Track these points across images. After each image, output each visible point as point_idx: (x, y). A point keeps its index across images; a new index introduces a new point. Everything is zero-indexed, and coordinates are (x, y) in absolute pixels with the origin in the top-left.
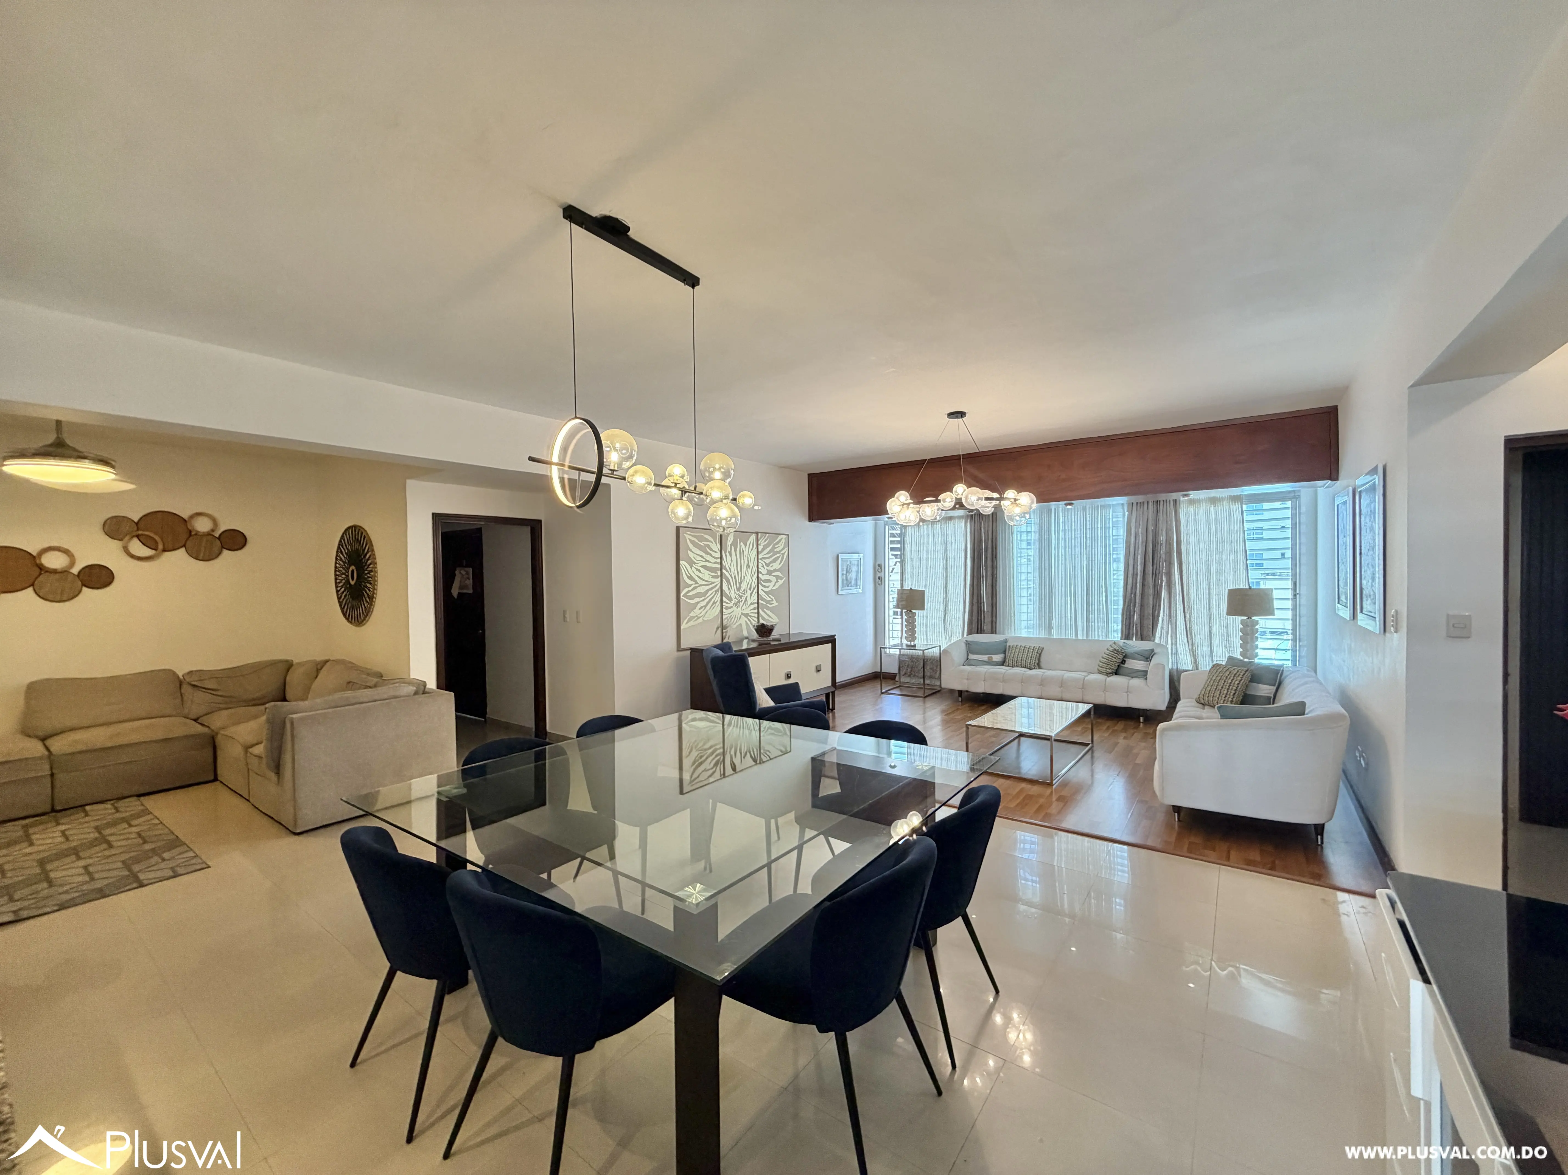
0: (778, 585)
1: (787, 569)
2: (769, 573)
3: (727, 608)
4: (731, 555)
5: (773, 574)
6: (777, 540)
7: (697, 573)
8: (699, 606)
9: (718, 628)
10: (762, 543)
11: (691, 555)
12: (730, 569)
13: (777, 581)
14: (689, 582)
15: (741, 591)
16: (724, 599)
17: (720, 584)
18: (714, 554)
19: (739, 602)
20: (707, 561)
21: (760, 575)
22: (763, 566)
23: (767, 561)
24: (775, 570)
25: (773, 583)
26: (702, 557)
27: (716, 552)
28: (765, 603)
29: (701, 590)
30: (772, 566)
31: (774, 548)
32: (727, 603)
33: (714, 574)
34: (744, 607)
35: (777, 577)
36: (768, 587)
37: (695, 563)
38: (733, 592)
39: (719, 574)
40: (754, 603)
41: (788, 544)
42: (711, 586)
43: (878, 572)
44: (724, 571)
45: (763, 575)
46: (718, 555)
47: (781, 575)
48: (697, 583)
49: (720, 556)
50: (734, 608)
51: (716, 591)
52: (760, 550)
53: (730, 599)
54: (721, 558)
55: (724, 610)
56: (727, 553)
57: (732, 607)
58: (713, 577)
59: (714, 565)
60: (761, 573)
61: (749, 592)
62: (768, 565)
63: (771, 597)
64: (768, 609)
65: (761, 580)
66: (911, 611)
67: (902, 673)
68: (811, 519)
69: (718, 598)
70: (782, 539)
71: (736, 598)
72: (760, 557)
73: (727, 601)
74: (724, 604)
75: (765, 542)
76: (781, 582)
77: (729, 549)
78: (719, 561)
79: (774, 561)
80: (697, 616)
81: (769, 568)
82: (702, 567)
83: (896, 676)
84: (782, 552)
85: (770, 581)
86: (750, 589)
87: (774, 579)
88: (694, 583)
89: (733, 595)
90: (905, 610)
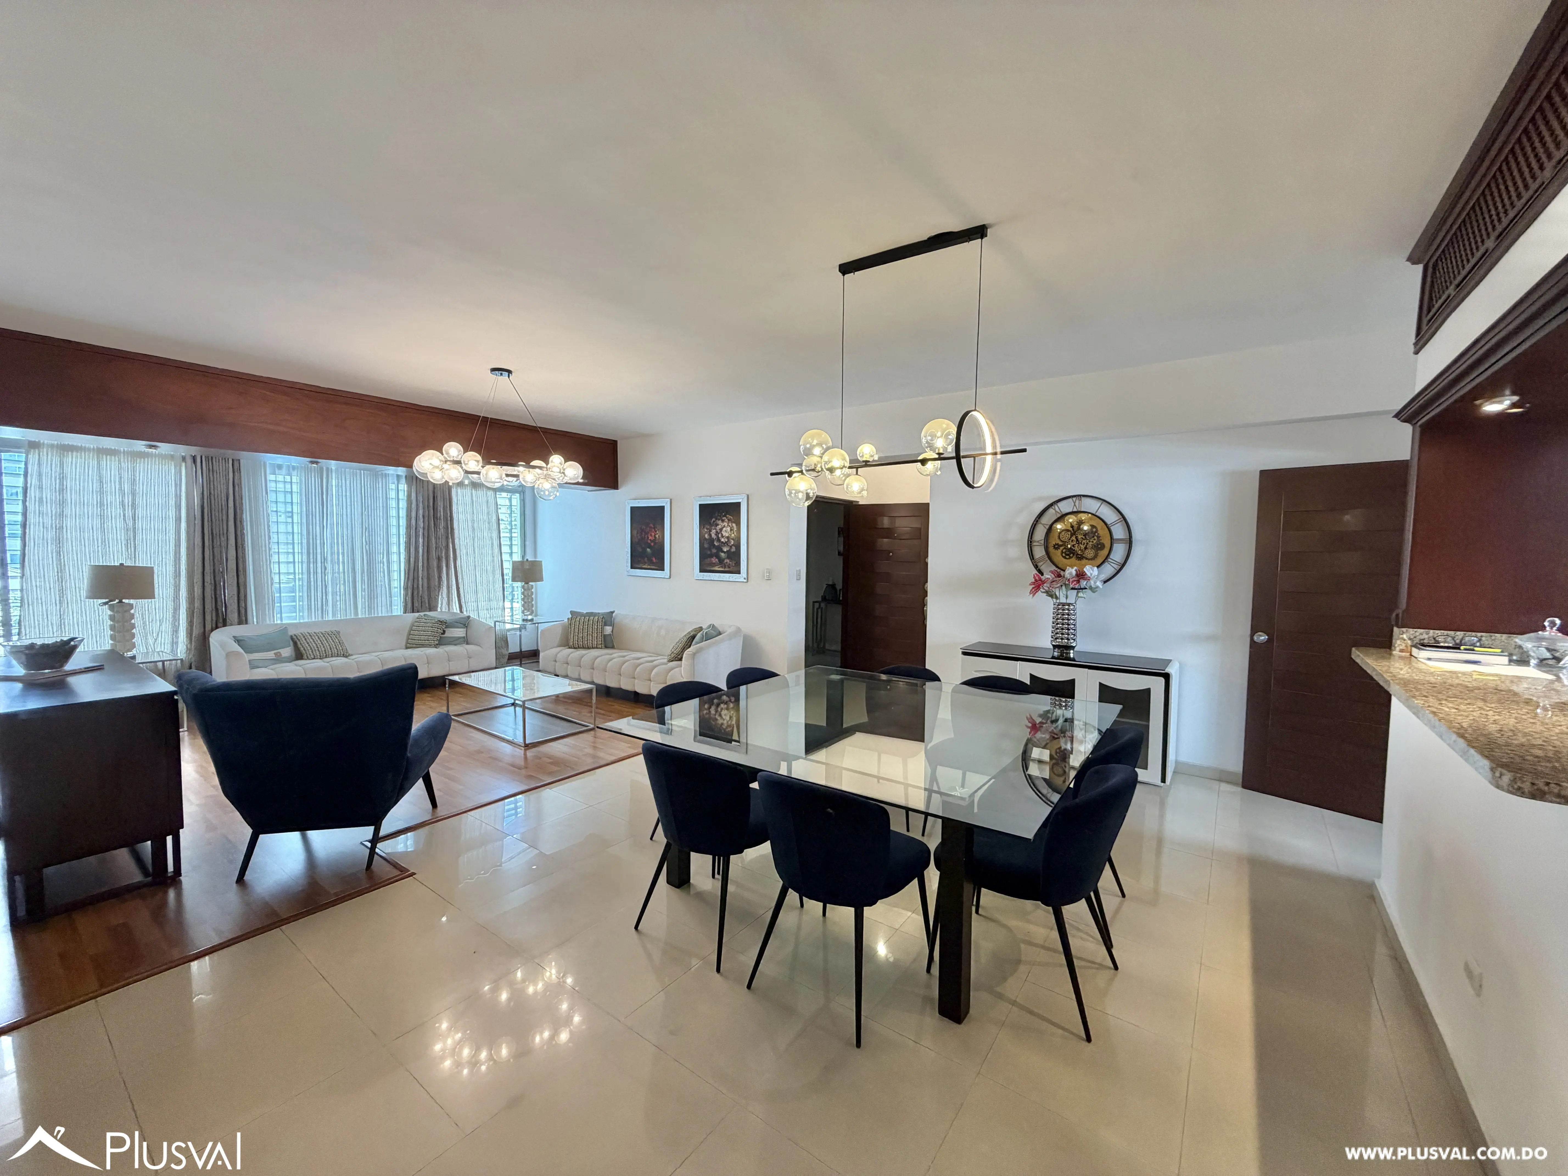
66: (121, 602)
90: (104, 601)
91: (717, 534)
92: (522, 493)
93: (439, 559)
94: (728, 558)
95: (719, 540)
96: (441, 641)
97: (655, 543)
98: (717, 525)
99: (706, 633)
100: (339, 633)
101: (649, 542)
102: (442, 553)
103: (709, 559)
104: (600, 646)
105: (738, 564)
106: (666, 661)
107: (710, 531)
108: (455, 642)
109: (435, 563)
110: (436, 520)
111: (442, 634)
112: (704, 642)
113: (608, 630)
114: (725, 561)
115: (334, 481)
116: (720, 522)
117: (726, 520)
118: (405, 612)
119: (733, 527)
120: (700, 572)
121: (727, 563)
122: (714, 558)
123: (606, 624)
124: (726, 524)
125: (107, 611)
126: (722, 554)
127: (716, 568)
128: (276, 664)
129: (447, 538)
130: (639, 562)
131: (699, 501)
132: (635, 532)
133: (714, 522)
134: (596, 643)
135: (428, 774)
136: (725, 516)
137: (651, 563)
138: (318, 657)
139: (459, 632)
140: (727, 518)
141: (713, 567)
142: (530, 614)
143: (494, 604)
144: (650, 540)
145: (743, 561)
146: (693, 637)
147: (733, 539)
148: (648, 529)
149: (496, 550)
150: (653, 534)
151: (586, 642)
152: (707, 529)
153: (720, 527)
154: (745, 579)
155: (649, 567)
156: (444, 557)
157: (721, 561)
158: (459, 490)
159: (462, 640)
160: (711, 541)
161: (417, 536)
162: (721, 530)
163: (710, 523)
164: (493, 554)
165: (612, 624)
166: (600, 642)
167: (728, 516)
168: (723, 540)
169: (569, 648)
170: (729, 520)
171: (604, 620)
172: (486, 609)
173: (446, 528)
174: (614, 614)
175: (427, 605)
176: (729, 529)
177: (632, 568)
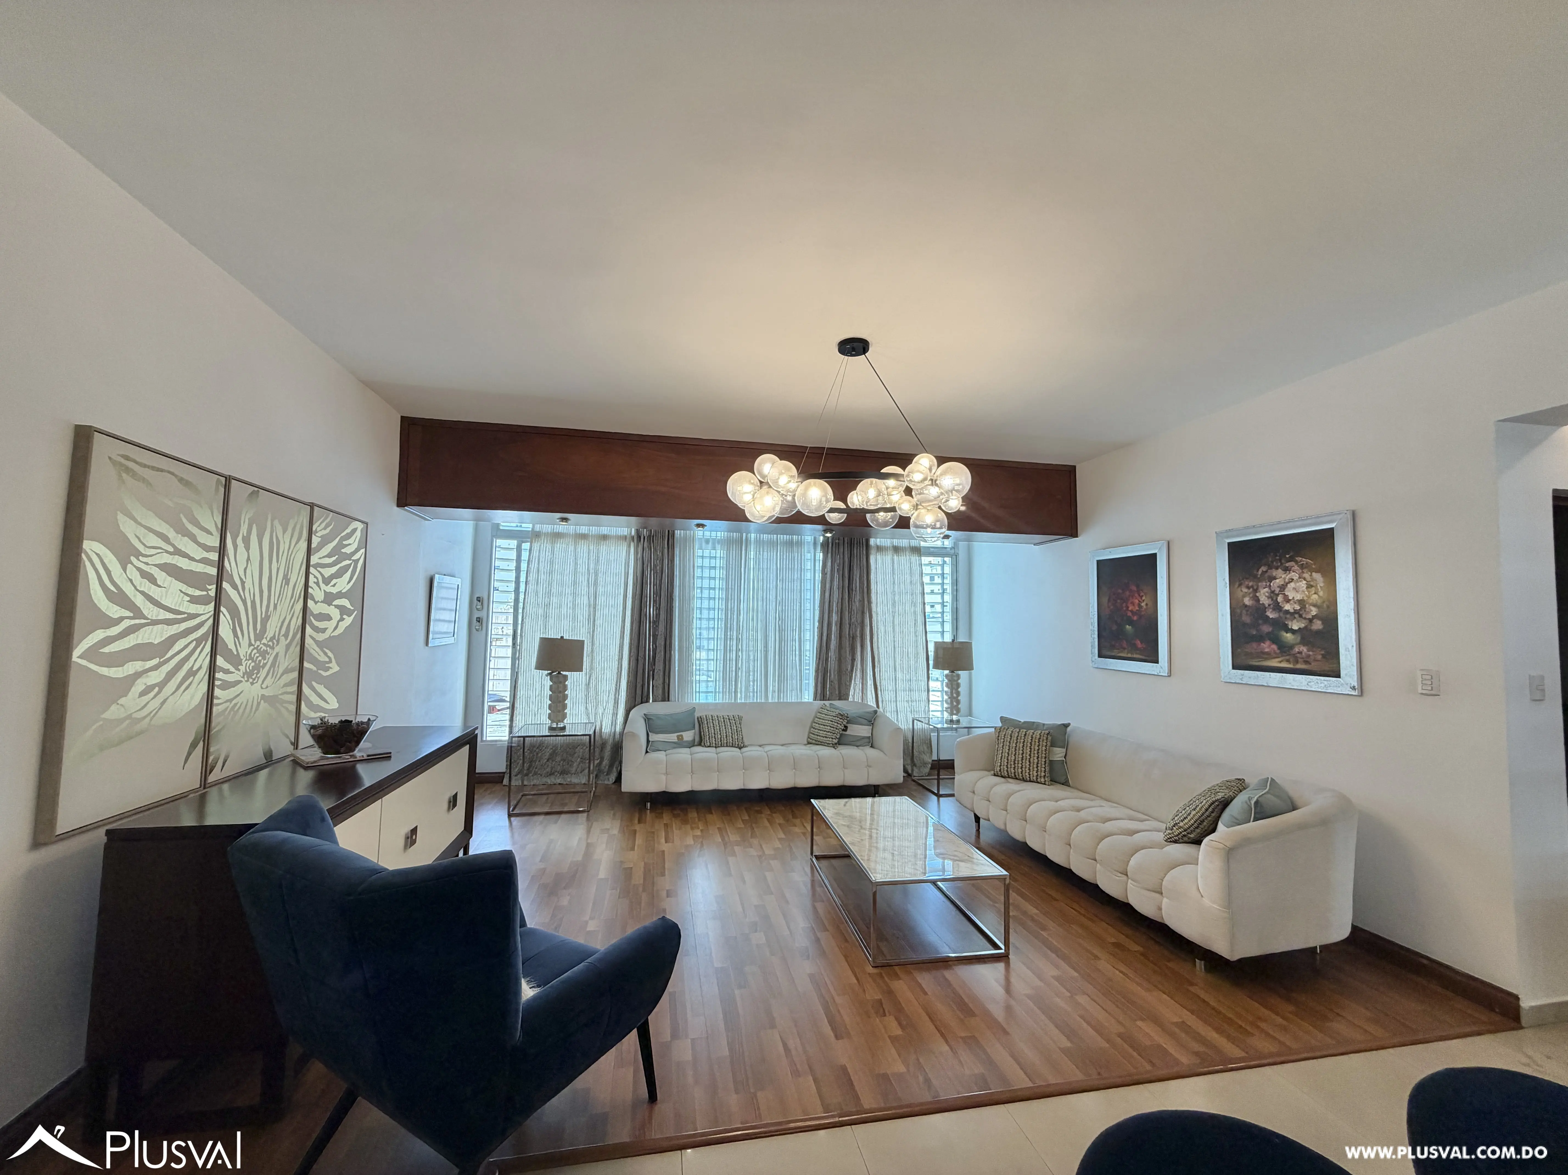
0: (343, 625)
1: (359, 594)
2: (329, 599)
3: (226, 686)
4: (247, 548)
5: (336, 602)
6: (348, 531)
7: (146, 586)
8: (140, 685)
9: (194, 745)
10: (321, 529)
11: (128, 527)
12: (243, 583)
13: (342, 619)
14: (114, 611)
15: (264, 641)
16: (220, 661)
17: (211, 621)
18: (203, 538)
19: (258, 668)
20: (178, 552)
21: (310, 603)
22: (317, 584)
23: (328, 572)
24: (340, 595)
25: (333, 623)
26: (166, 539)
27: (209, 532)
28: (315, 669)
29: (155, 635)
30: (334, 586)
31: (341, 546)
32: (227, 672)
33: (198, 593)
34: (269, 681)
35: (343, 610)
36: (324, 630)
37: (138, 554)
38: (245, 642)
39: (212, 593)
40: (292, 670)
41: (364, 543)
42: (184, 626)
43: (476, 611)
44: (225, 585)
45: (316, 603)
46: (214, 541)
47: (349, 606)
48: (138, 613)
49: (217, 544)
50: (245, 686)
51: (199, 641)
52: (313, 546)
53: (235, 661)
54: (222, 550)
55: (217, 692)
56: (239, 541)
57: (238, 682)
58: (194, 600)
59: (199, 568)
60: (313, 599)
61: (283, 642)
62: (327, 581)
63: (330, 654)
64: (321, 680)
65: (312, 614)
66: (559, 673)
67: (515, 771)
68: (402, 502)
69: (202, 659)
70: (355, 530)
71: (251, 658)
72: (314, 560)
73: (227, 666)
74: (218, 675)
75: (325, 528)
76: (348, 620)
77: (244, 530)
78: (214, 556)
79: (339, 574)
80: (129, 717)
81: (329, 589)
82: (163, 567)
83: (503, 777)
84: (354, 558)
85: (328, 618)
86: (286, 636)
87: (335, 613)
88: (128, 614)
89: (244, 650)
90: (549, 672)
91: (1273, 595)
92: (954, 557)
93: (854, 638)
94: (1304, 642)
95: (1277, 607)
96: (841, 741)
97: (1140, 617)
98: (1273, 578)
99: (1257, 803)
100: (740, 718)
101: (1129, 614)
102: (856, 631)
103: (1254, 645)
104: (1043, 780)
105: (1333, 654)
106: (1160, 837)
107: (1256, 591)
108: (858, 743)
109: (847, 644)
110: (851, 592)
111: (843, 730)
112: (1251, 824)
113: (1058, 754)
114: (1297, 650)
115: (752, 553)
116: (1279, 573)
117: (1296, 567)
118: (815, 699)
119: (1313, 580)
120: (1234, 668)
121: (1300, 653)
122: (1268, 643)
123: (1053, 745)
124: (1294, 575)
125: (548, 683)
126: (1289, 636)
127: (1274, 663)
128: (675, 748)
129: (863, 613)
130: (1113, 647)
131: (1228, 537)
132: (1105, 600)
133: (1264, 572)
134: (1035, 774)
135: (646, 1023)
136: (1291, 559)
137: (1134, 648)
138: (714, 745)
139: (862, 731)
140: (1297, 562)
141: (1266, 659)
142: (956, 714)
143: (916, 695)
144: (1132, 611)
145: (1347, 649)
146: (1225, 804)
147: (1315, 606)
148: (1127, 593)
149: (920, 628)
150: (1137, 601)
151: (1020, 770)
152: (1248, 588)
153: (1278, 582)
154: (1354, 688)
155: (1129, 655)
156: (858, 635)
157: (1285, 649)
158: (879, 557)
159: (867, 740)
160: (1259, 611)
161: (830, 612)
162: (1283, 587)
163: (1255, 576)
164: (915, 633)
165: (1065, 745)
166: (1043, 774)
167: (1299, 559)
168: (1287, 607)
169: (995, 775)
170: (1302, 567)
171: (1050, 738)
172: (907, 701)
173: (862, 601)
174: (1069, 729)
175: (837, 692)
176: (1303, 584)
177: (1100, 656)
